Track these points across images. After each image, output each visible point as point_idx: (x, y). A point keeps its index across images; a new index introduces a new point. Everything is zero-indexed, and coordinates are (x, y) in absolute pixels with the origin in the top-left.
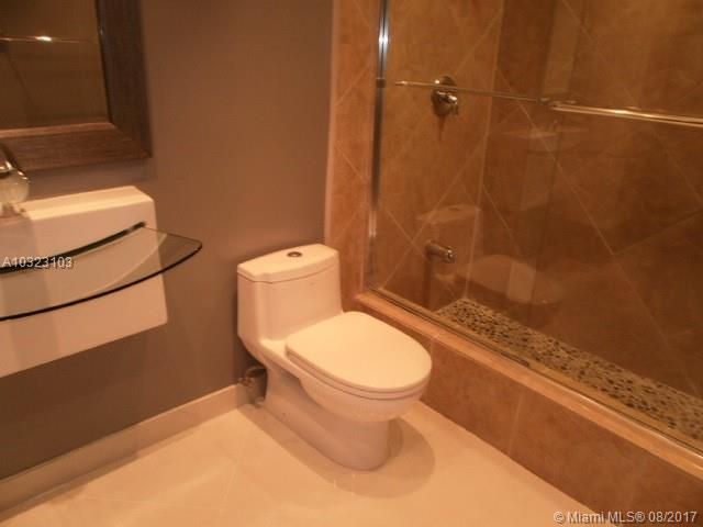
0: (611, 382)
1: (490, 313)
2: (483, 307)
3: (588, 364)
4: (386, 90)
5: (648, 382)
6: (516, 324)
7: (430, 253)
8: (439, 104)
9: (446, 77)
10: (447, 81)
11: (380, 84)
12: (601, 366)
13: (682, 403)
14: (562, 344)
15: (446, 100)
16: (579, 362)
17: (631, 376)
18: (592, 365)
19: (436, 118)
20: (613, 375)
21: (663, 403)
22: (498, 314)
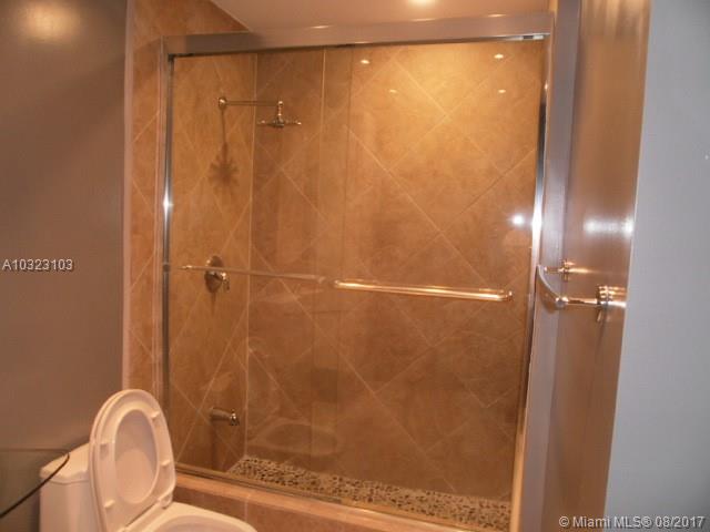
0: (394, 501)
1: (273, 465)
2: (265, 461)
3: (372, 490)
4: (171, 273)
5: (419, 493)
6: (301, 471)
7: (214, 419)
8: (211, 281)
9: (215, 258)
10: (217, 263)
11: (166, 269)
12: (382, 489)
13: (448, 503)
14: (345, 479)
15: (216, 276)
16: (365, 491)
17: (407, 491)
18: (375, 491)
19: (209, 294)
20: (393, 495)
21: (435, 506)
22: (281, 465)
